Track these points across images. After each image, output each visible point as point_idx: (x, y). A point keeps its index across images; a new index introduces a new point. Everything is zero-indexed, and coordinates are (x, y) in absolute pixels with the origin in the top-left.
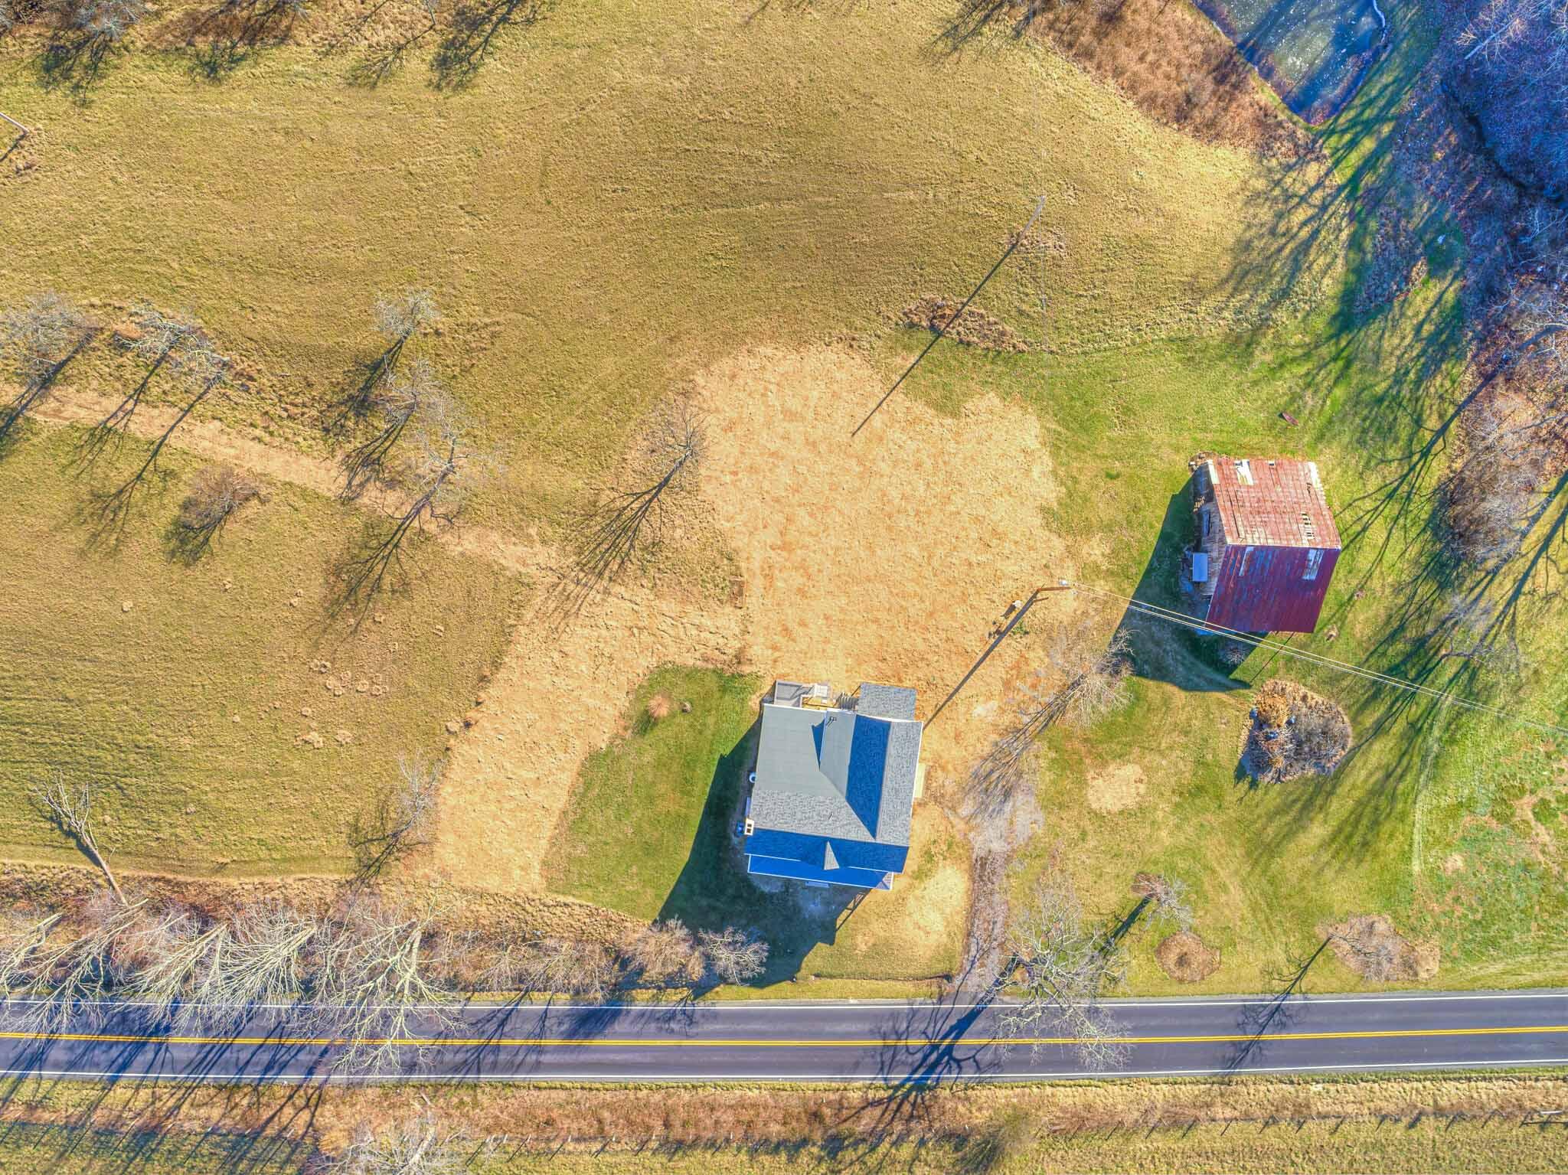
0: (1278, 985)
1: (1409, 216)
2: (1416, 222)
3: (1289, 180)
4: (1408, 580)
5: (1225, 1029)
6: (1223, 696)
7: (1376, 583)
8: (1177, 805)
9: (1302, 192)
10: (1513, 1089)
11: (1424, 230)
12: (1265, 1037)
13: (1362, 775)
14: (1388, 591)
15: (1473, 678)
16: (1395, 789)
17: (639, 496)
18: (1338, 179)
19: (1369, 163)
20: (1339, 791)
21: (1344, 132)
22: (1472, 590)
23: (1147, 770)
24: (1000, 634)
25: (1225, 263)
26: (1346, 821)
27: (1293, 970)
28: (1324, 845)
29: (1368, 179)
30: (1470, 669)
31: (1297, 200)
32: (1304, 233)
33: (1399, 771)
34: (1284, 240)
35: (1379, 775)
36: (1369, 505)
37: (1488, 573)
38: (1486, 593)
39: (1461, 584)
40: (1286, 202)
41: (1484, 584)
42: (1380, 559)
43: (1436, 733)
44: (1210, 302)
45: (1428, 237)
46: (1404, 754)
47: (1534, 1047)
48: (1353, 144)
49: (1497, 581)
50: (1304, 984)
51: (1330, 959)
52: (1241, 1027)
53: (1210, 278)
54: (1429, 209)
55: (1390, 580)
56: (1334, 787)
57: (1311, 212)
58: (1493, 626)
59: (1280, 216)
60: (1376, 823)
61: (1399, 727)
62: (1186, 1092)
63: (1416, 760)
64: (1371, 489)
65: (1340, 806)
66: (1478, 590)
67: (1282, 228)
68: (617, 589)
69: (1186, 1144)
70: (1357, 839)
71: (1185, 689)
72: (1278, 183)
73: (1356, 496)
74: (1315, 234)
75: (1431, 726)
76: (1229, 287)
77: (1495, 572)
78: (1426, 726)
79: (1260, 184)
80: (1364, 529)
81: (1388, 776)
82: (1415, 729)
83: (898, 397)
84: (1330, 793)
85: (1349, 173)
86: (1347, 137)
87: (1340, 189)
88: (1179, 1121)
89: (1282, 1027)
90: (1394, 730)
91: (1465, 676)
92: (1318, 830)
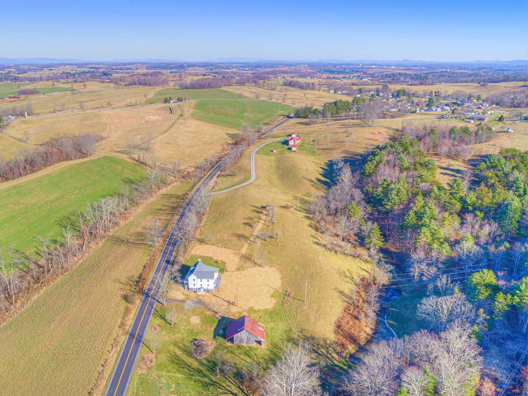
0: (145, 342)
1: (331, 378)
2: (330, 380)
3: (331, 349)
4: (237, 366)
5: (139, 332)
6: (213, 335)
7: (237, 358)
8: (189, 330)
9: (329, 352)
10: (101, 388)
11: (328, 382)
12: (135, 339)
13: (189, 360)
14: (235, 361)
15: (212, 385)
16: (185, 368)
17: (254, 261)
18: (336, 362)
19: (341, 368)
20: (187, 356)
21: (347, 363)
22: (234, 382)
23: (198, 324)
24: (228, 302)
25: (309, 335)
26: (180, 358)
27: (148, 345)
28: (175, 353)
29: (337, 368)
30: (214, 384)
31: (327, 350)
32: (320, 352)
33: (190, 369)
34: (317, 347)
35: (190, 364)
36: (256, 359)
37: (239, 386)
38: (234, 386)
39: (236, 379)
40: (326, 348)
41: (237, 385)
42: (242, 359)
43: (198, 378)
44: (300, 334)
45: (327, 383)
46: (194, 370)
47: (111, 392)
48: (345, 365)
49: (236, 388)
50: (144, 346)
51: (148, 352)
52: (138, 335)
53: (304, 333)
54: (334, 383)
55: (238, 362)
56: (188, 356)
57: (325, 354)
58: (224, 387)
59: (322, 346)
60: (177, 364)
61: (201, 368)
62: (127, 328)
63: (192, 373)
64: (259, 360)
65: (184, 357)
66: (234, 383)
67: (319, 347)
68: (239, 258)
69: (117, 326)
70: (175, 360)
71: (215, 329)
72: (330, 346)
73: (258, 356)
74: (320, 354)
75: (200, 376)
76: (304, 337)
77: (239, 388)
78: (200, 374)
79: (328, 342)
80: (250, 357)
81: (189, 366)
82: (199, 371)
83: (274, 290)
84: (187, 355)
85: (338, 364)
86: (346, 363)
87: (333, 362)
88: (122, 325)
89: (136, 342)
90: (200, 367)
91: (212, 383)
92: (178, 352)
